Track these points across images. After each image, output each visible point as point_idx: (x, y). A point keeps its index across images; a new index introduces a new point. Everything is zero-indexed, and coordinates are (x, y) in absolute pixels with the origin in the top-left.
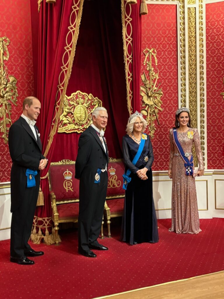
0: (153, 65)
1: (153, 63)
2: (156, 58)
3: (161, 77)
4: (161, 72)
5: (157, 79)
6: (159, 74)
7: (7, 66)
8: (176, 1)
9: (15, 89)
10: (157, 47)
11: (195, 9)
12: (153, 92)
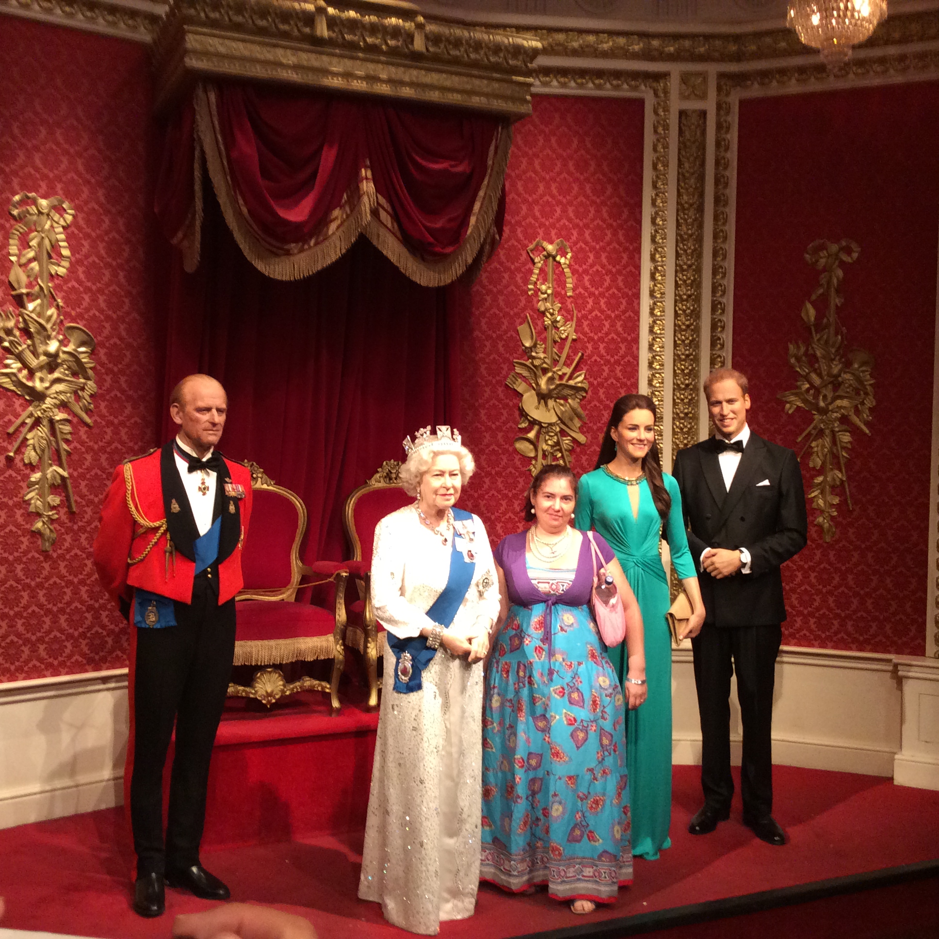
0: (559, 296)
1: (559, 289)
2: (568, 273)
3: (585, 334)
4: (585, 317)
5: (569, 340)
6: (579, 324)
8: (643, 87)
9: (85, 369)
10: (574, 238)
11: (702, 115)
12: (557, 382)
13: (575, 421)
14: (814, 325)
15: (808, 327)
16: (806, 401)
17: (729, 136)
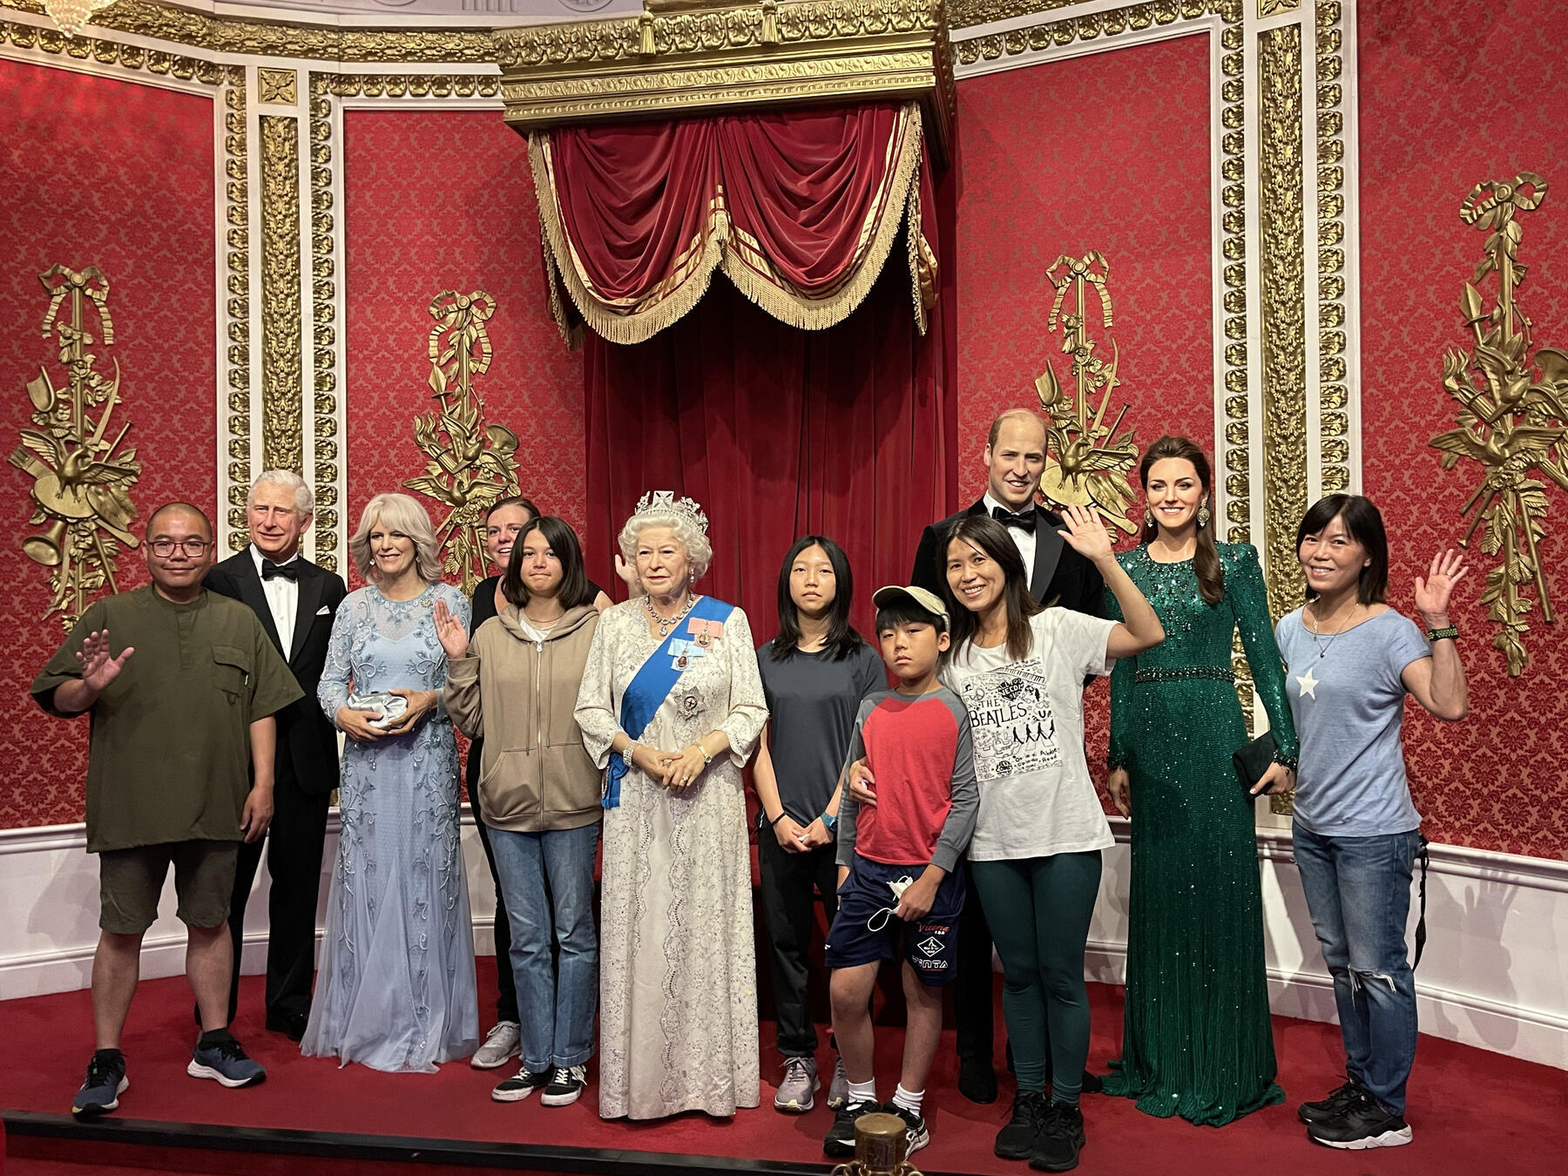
0: (1095, 330)
1: (1092, 320)
2: (1105, 296)
3: (1131, 378)
4: (1130, 354)
5: (1110, 388)
6: (1123, 366)
7: (481, 394)
8: (1206, 15)
9: (507, 471)
10: (1112, 246)
11: (1296, 31)
12: (1091, 448)
13: (1120, 502)
14: (1480, 320)
15: (1471, 326)
16: (1472, 445)
17: (1340, 53)
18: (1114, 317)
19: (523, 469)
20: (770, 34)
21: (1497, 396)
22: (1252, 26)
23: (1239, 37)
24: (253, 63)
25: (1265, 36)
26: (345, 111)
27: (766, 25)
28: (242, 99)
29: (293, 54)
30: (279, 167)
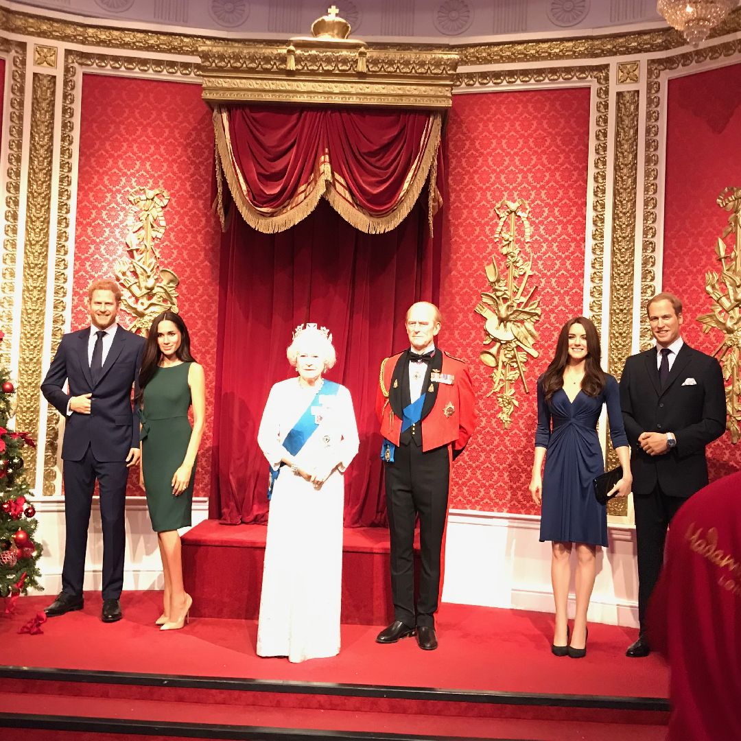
0: (519, 242)
1: (519, 237)
2: (527, 224)
3: (539, 271)
4: (540, 258)
5: (527, 276)
6: (535, 263)
8: (589, 78)
9: (171, 298)
10: (532, 197)
11: (636, 94)
12: (515, 309)
13: (530, 339)
14: (725, 258)
15: (720, 260)
16: (718, 322)
17: (658, 109)
18: (531, 237)
19: (180, 297)
20: (361, 67)
21: (732, 298)
22: (614, 88)
23: (607, 93)
24: (32, 41)
25: (620, 94)
26: (84, 74)
27: (360, 63)
28: (24, 62)
29: (56, 38)
30: (43, 103)
